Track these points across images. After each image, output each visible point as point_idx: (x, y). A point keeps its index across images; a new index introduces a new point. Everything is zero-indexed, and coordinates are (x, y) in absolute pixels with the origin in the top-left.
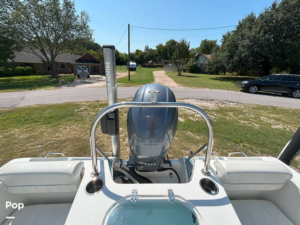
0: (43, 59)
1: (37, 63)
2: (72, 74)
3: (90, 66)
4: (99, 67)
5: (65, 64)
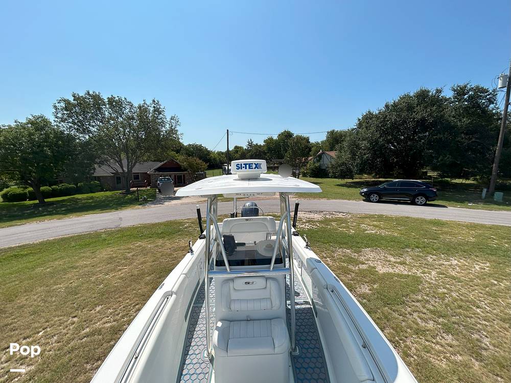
0: (116, 171)
1: (106, 176)
2: (149, 188)
3: (173, 175)
4: (186, 175)
5: (140, 175)
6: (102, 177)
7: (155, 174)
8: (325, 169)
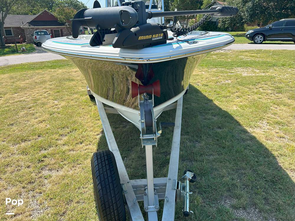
3: (50, 30)
4: (63, 30)
5: (11, 29)
7: (29, 28)
8: (215, 22)
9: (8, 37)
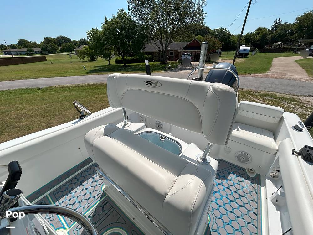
0: (160, 49)
1: (155, 52)
2: (177, 61)
5: (174, 52)
6: (153, 52)
7: (182, 52)
9: (171, 56)
